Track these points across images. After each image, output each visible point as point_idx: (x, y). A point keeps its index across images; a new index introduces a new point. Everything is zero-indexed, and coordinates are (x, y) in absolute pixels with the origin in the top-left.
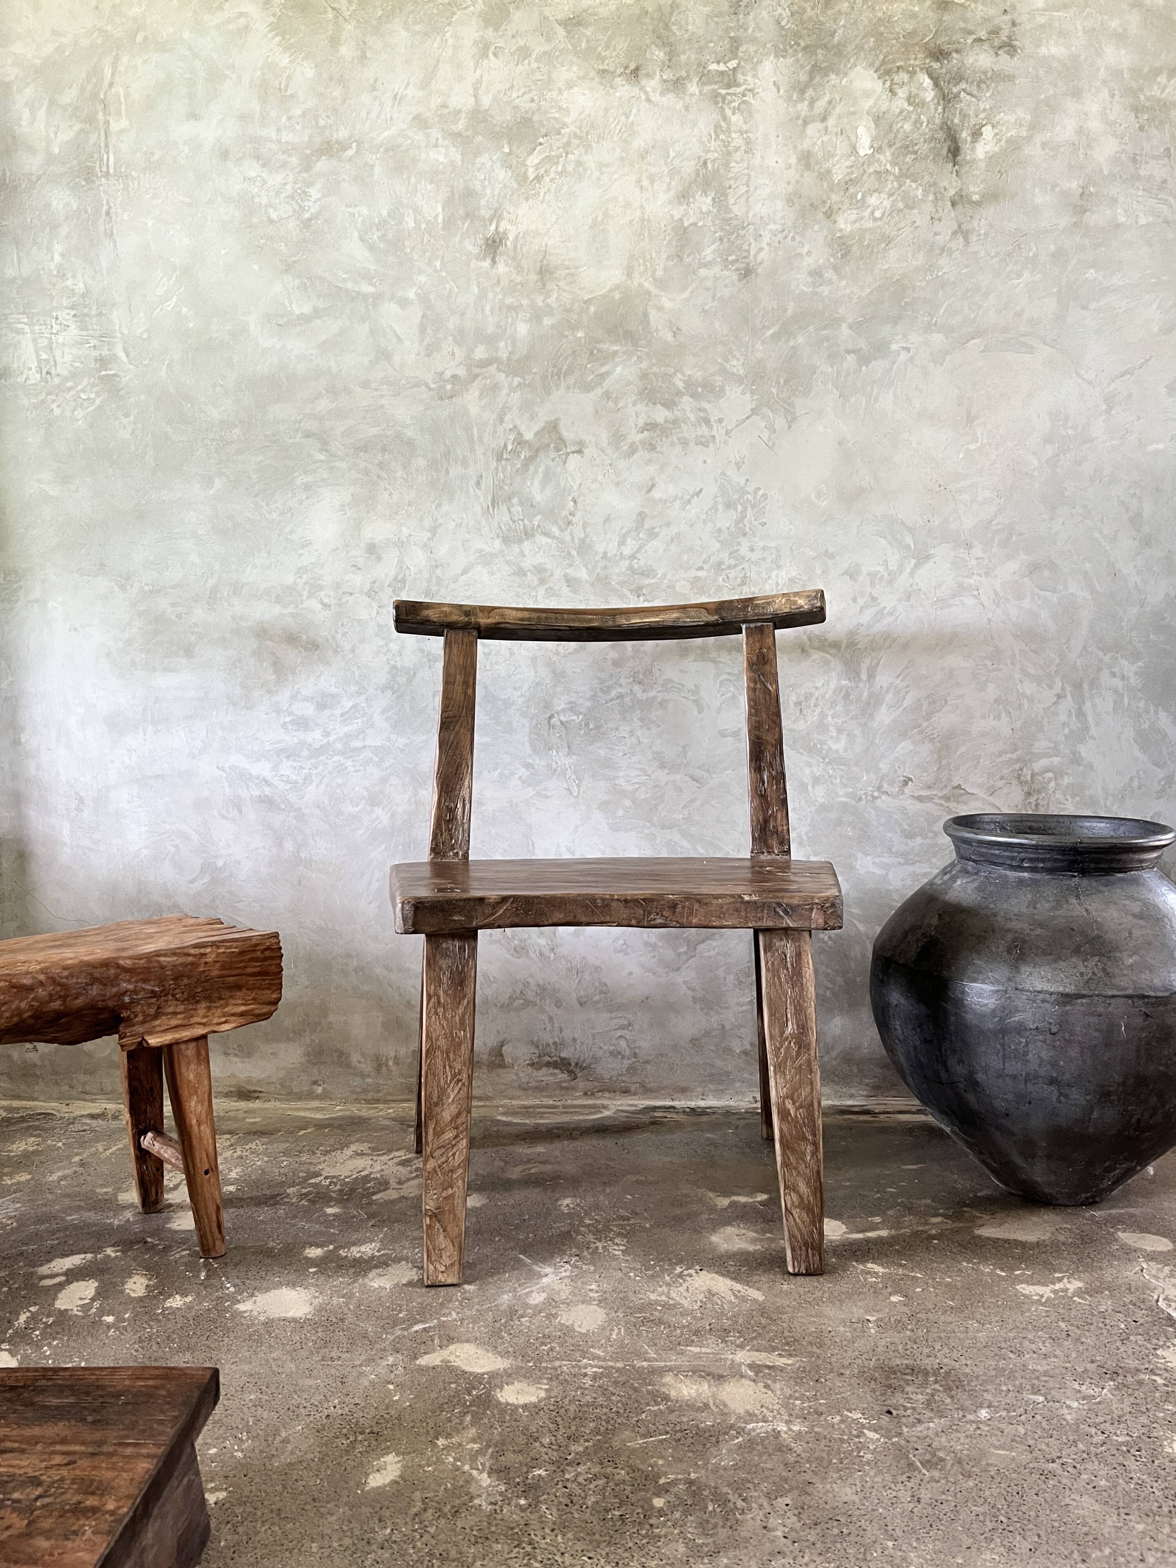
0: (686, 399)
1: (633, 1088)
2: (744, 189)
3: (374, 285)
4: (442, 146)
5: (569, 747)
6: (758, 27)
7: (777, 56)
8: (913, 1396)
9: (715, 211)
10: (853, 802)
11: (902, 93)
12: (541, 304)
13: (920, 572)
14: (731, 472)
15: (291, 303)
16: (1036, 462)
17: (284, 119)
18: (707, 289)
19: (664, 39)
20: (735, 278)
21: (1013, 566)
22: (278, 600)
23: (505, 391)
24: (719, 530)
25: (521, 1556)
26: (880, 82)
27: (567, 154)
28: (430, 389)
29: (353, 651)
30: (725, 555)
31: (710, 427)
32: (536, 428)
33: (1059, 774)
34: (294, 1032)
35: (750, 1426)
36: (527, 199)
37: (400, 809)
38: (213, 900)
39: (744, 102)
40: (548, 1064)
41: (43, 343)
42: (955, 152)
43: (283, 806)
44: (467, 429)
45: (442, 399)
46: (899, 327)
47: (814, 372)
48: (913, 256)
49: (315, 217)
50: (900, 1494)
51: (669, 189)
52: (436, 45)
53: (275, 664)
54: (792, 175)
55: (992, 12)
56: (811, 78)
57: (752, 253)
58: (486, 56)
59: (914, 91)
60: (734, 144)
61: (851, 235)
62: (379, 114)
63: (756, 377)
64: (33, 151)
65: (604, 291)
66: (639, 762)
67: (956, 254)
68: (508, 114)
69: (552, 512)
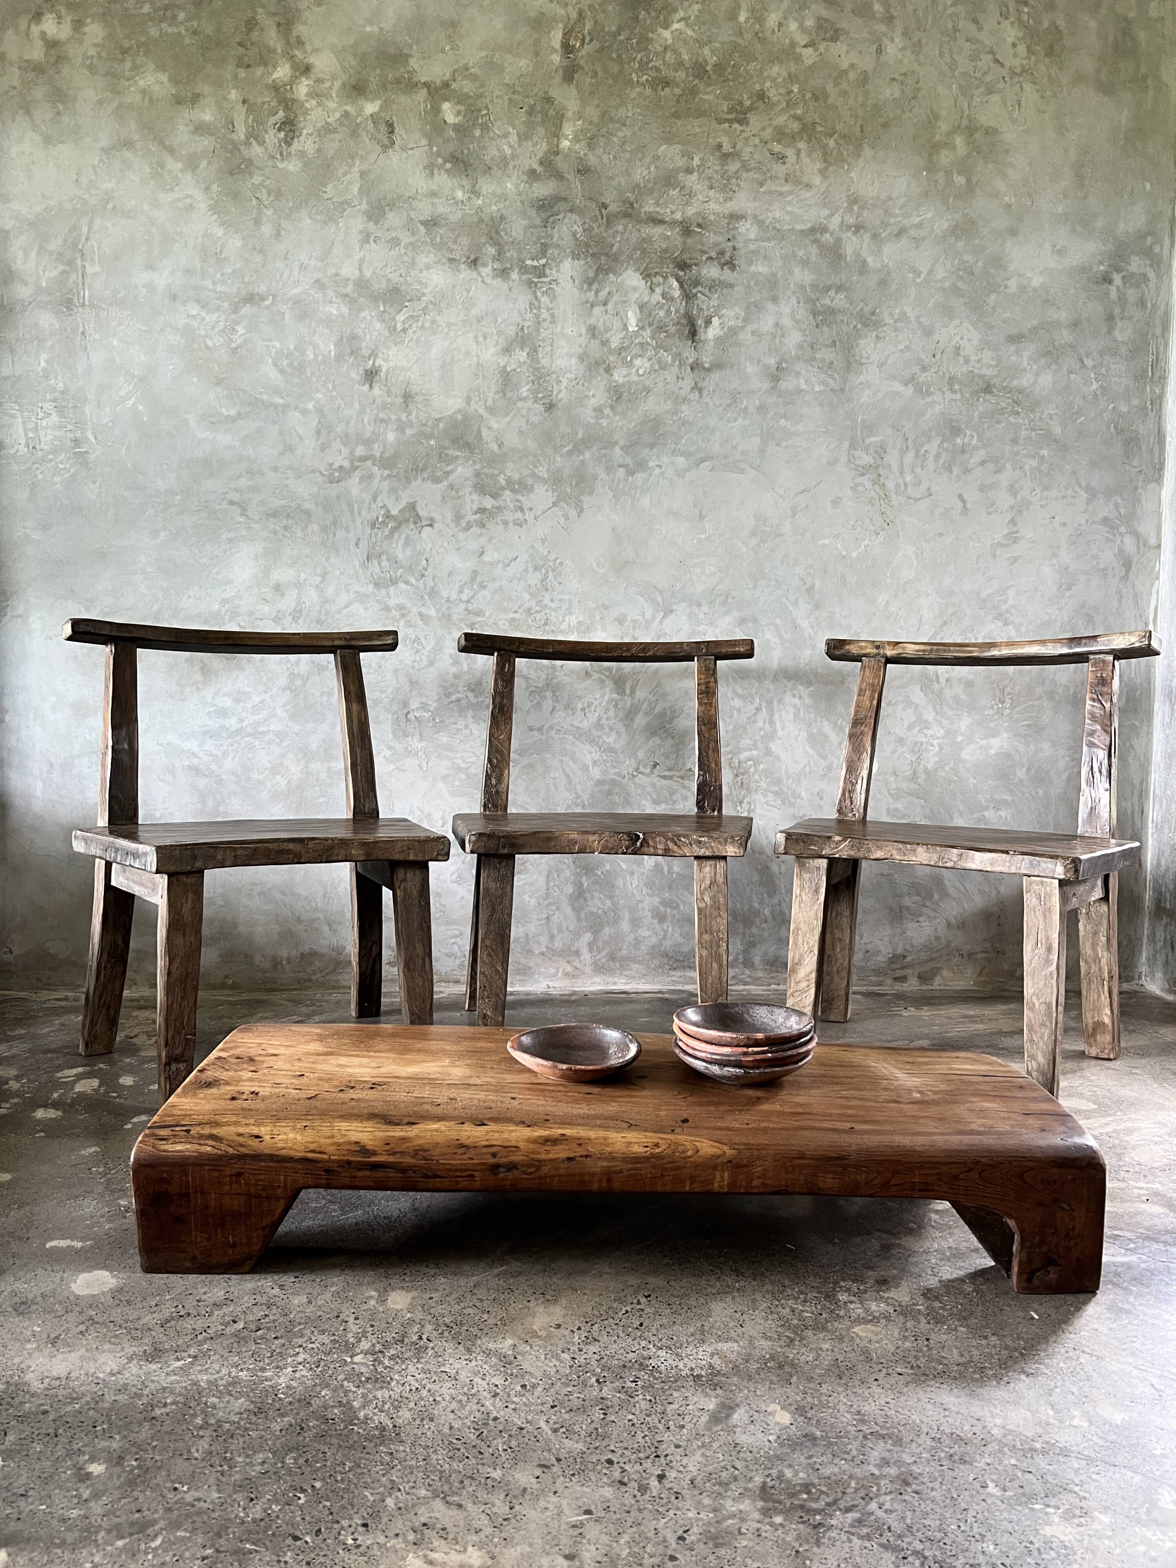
0: (507, 492)
2: (549, 348)
3: (283, 398)
4: (335, 303)
5: (421, 735)
6: (560, 238)
7: (573, 259)
9: (529, 361)
10: (619, 779)
11: (658, 291)
12: (405, 419)
14: (538, 545)
15: (221, 407)
16: (745, 549)
17: (219, 275)
18: (523, 416)
19: (494, 238)
20: (542, 409)
21: (729, 618)
23: (378, 480)
24: (529, 586)
26: (644, 282)
27: (425, 315)
28: (323, 475)
30: (533, 603)
31: (524, 513)
32: (400, 507)
33: (757, 762)
36: (396, 345)
37: (295, 777)
39: (550, 288)
41: (30, 425)
42: (693, 333)
43: (207, 774)
44: (350, 505)
45: (331, 482)
46: (654, 450)
47: (596, 479)
48: (665, 402)
49: (240, 346)
51: (497, 344)
52: (332, 230)
53: (202, 669)
54: (583, 340)
55: (720, 239)
56: (597, 275)
57: (554, 393)
58: (368, 242)
59: (667, 290)
60: (543, 316)
61: (623, 385)
62: (289, 277)
63: (556, 480)
64: (25, 283)
65: (450, 413)
66: (472, 747)
67: (694, 403)
68: (383, 284)
69: (411, 567)
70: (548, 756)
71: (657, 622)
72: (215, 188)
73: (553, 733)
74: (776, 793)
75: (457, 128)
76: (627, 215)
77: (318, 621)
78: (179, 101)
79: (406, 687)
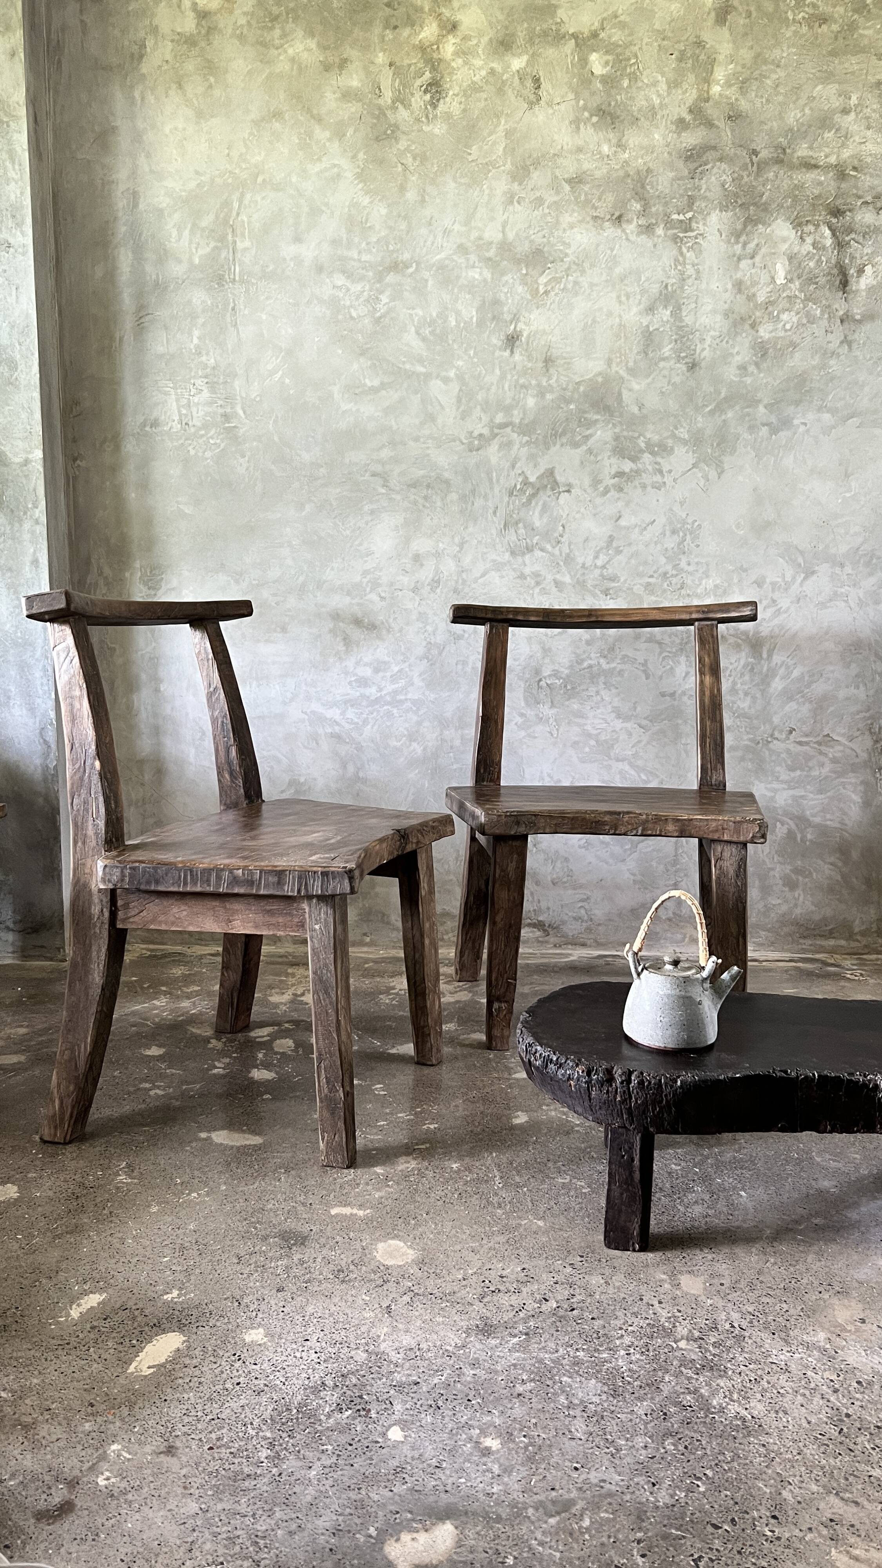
0: (647, 455)
1: (589, 942)
2: (693, 305)
3: (425, 367)
4: (478, 267)
5: (552, 702)
6: (708, 189)
7: (721, 211)
9: (672, 320)
10: (753, 745)
11: (809, 240)
12: (545, 384)
13: (807, 583)
14: (677, 508)
15: (365, 378)
17: (364, 245)
18: (665, 377)
19: (641, 195)
20: (684, 368)
21: (872, 581)
22: (348, 593)
23: (516, 447)
24: (666, 549)
26: (794, 232)
27: (567, 276)
28: (463, 444)
29: (400, 630)
30: (669, 568)
31: (663, 476)
32: (539, 473)
36: (538, 308)
37: (430, 744)
39: (696, 243)
41: (183, 402)
42: (844, 284)
43: (347, 741)
44: (489, 474)
45: (471, 451)
46: (799, 407)
47: (738, 439)
48: (812, 357)
49: (383, 316)
51: (640, 303)
52: (476, 193)
53: (345, 639)
54: (727, 295)
55: (876, 182)
56: (745, 226)
57: (698, 351)
58: (512, 202)
59: (818, 238)
60: (688, 273)
61: (768, 341)
62: (433, 243)
63: (696, 441)
64: (180, 261)
65: (591, 376)
66: (602, 713)
67: (843, 357)
68: (526, 246)
69: (547, 534)
70: (680, 722)
71: (797, 585)
72: (361, 155)
73: (685, 699)
75: (604, 79)
76: (779, 161)
77: (456, 591)
78: (327, 68)
79: (539, 655)
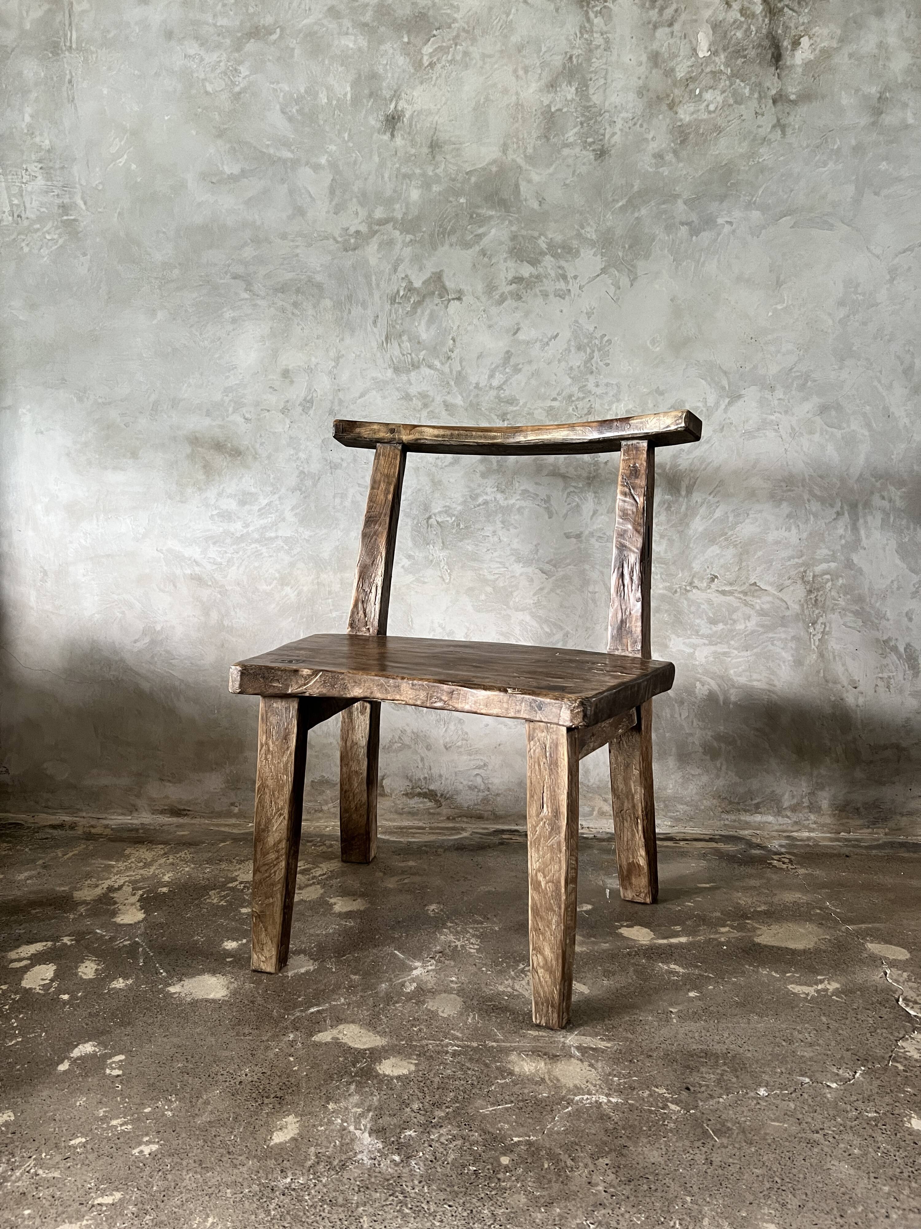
0: (548, 258)
2: (602, 81)
3: (292, 152)
4: (352, 34)
5: (443, 543)
8: (707, 1076)
9: (578, 99)
10: (670, 594)
12: (431, 173)
13: (732, 408)
14: (583, 320)
15: (223, 164)
16: (830, 322)
17: (219, 6)
18: (568, 166)
20: (592, 157)
21: (808, 406)
22: (208, 414)
23: (399, 246)
24: (571, 368)
25: (394, 1203)
27: (456, 45)
28: (337, 242)
29: (269, 457)
30: (575, 389)
31: (567, 283)
32: (425, 278)
33: (835, 576)
34: (217, 764)
35: (577, 1098)
36: (422, 83)
37: (305, 589)
38: (153, 657)
39: (605, 7)
40: (419, 795)
41: (15, 190)
42: (777, 58)
43: (210, 583)
44: (367, 277)
45: (346, 250)
46: (724, 204)
47: (654, 240)
48: (740, 143)
49: (244, 90)
50: (696, 1158)
51: (540, 78)
53: (204, 467)
54: (642, 70)
57: (607, 137)
60: (595, 42)
61: (689, 125)
62: (299, 5)
63: (606, 242)
64: (8, 26)
65: (483, 164)
66: (500, 556)
67: (775, 144)
68: (408, 11)
69: (435, 348)
70: (587, 567)
71: (721, 410)
73: (593, 541)
74: (856, 613)
79: (428, 488)
